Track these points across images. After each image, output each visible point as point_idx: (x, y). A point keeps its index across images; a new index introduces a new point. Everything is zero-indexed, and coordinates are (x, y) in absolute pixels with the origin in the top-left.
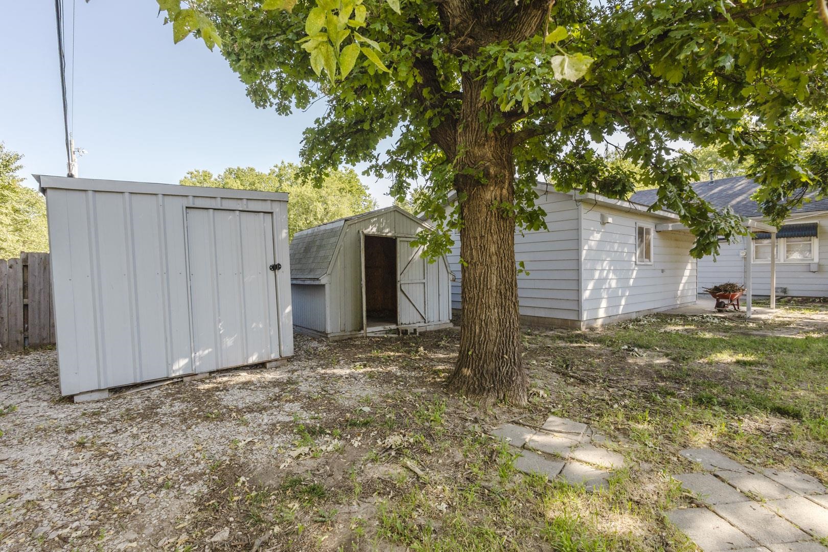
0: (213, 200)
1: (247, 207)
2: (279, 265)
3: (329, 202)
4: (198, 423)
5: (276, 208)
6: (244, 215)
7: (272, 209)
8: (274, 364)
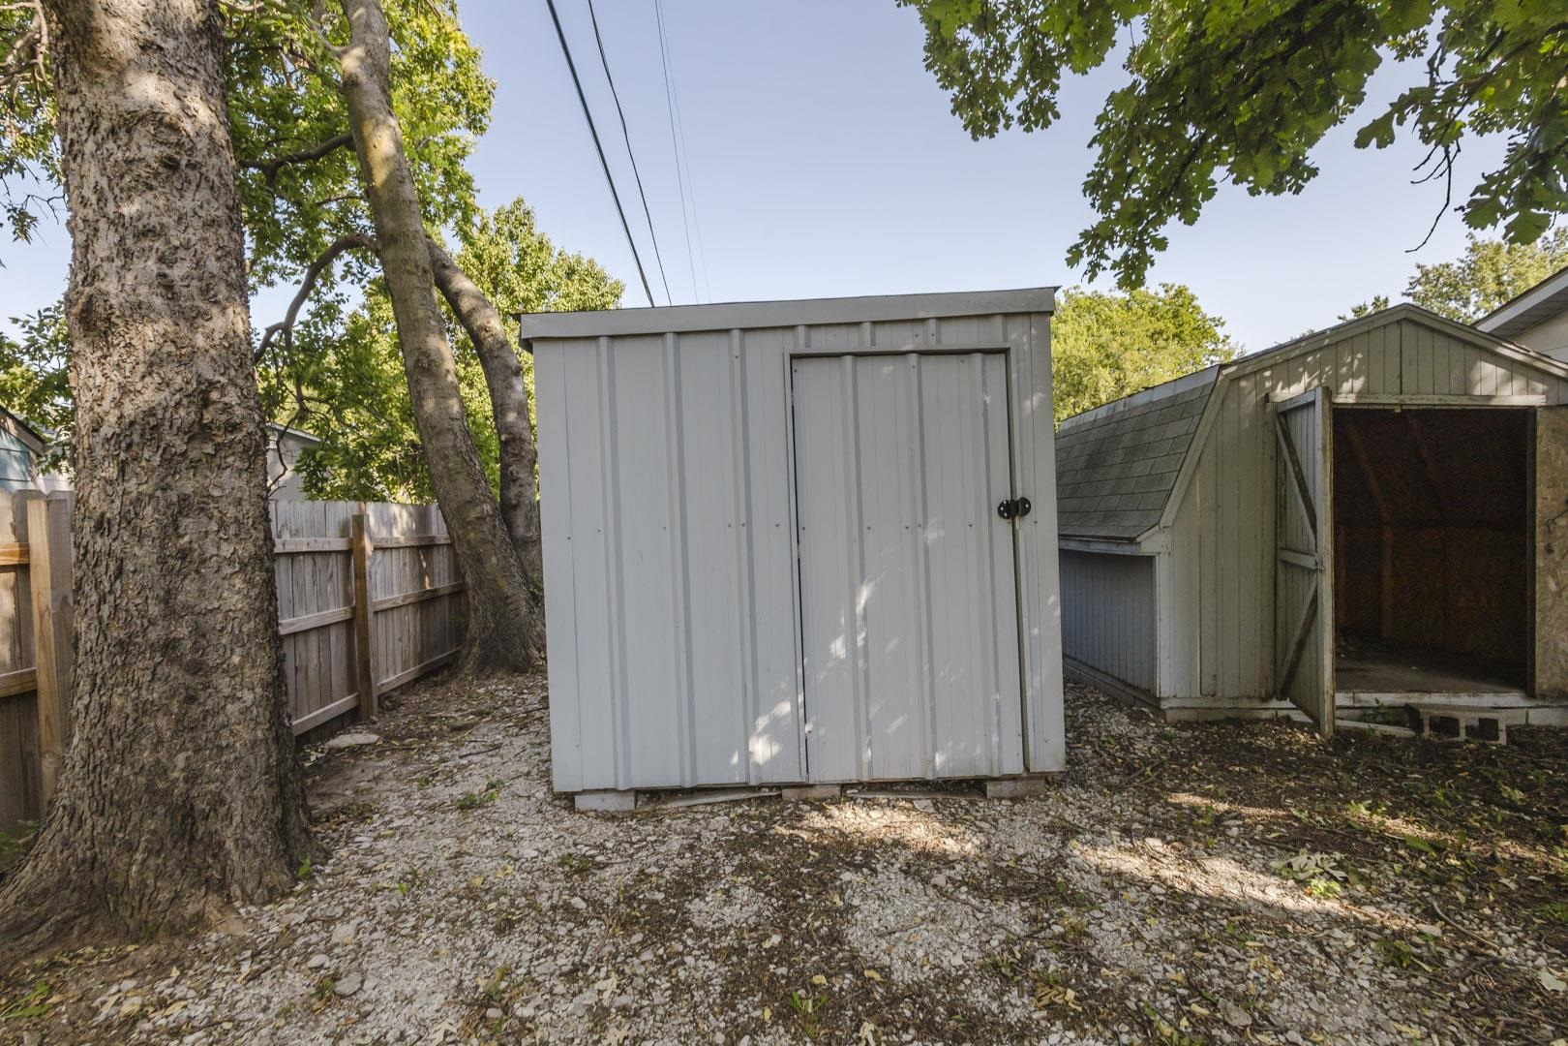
0: (853, 331)
1: (939, 341)
2: (1025, 501)
3: (1127, 365)
4: (761, 1024)
5: (1018, 335)
6: (930, 363)
7: (1005, 340)
8: (1006, 788)
